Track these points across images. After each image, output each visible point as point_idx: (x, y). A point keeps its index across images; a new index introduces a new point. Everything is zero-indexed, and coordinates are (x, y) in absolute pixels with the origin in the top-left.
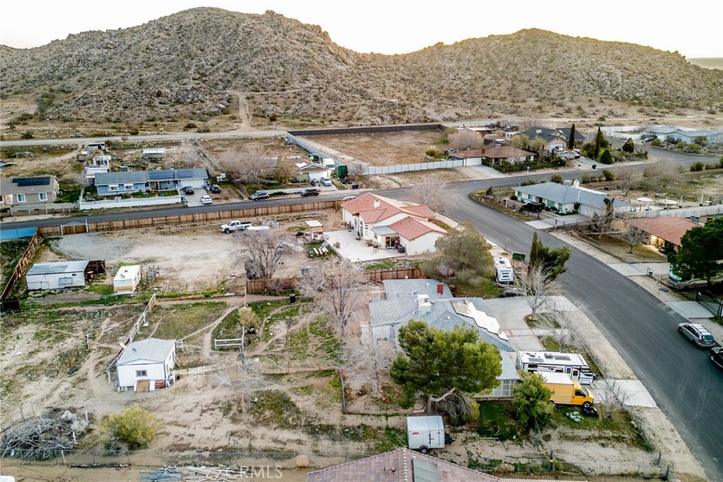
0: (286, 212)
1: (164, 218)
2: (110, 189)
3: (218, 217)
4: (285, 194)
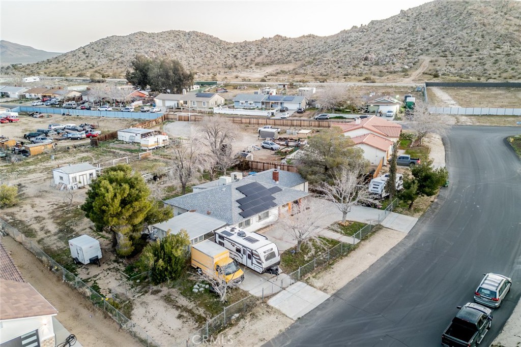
0: (315, 126)
1: (240, 119)
2: (241, 104)
3: (282, 124)
4: (345, 118)
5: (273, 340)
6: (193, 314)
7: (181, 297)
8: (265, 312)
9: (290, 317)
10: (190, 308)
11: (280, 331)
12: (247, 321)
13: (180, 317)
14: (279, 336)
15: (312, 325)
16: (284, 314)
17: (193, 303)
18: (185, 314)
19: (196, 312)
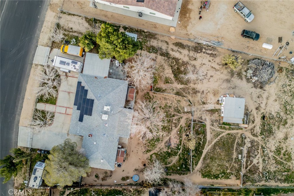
5: (40, 34)
6: (68, 31)
7: (77, 36)
8: (48, 43)
9: (40, 46)
10: (71, 33)
11: (40, 38)
12: (51, 36)
13: (72, 29)
14: (39, 36)
15: (33, 46)
16: (42, 46)
17: (71, 35)
18: (71, 30)
19: (68, 32)
